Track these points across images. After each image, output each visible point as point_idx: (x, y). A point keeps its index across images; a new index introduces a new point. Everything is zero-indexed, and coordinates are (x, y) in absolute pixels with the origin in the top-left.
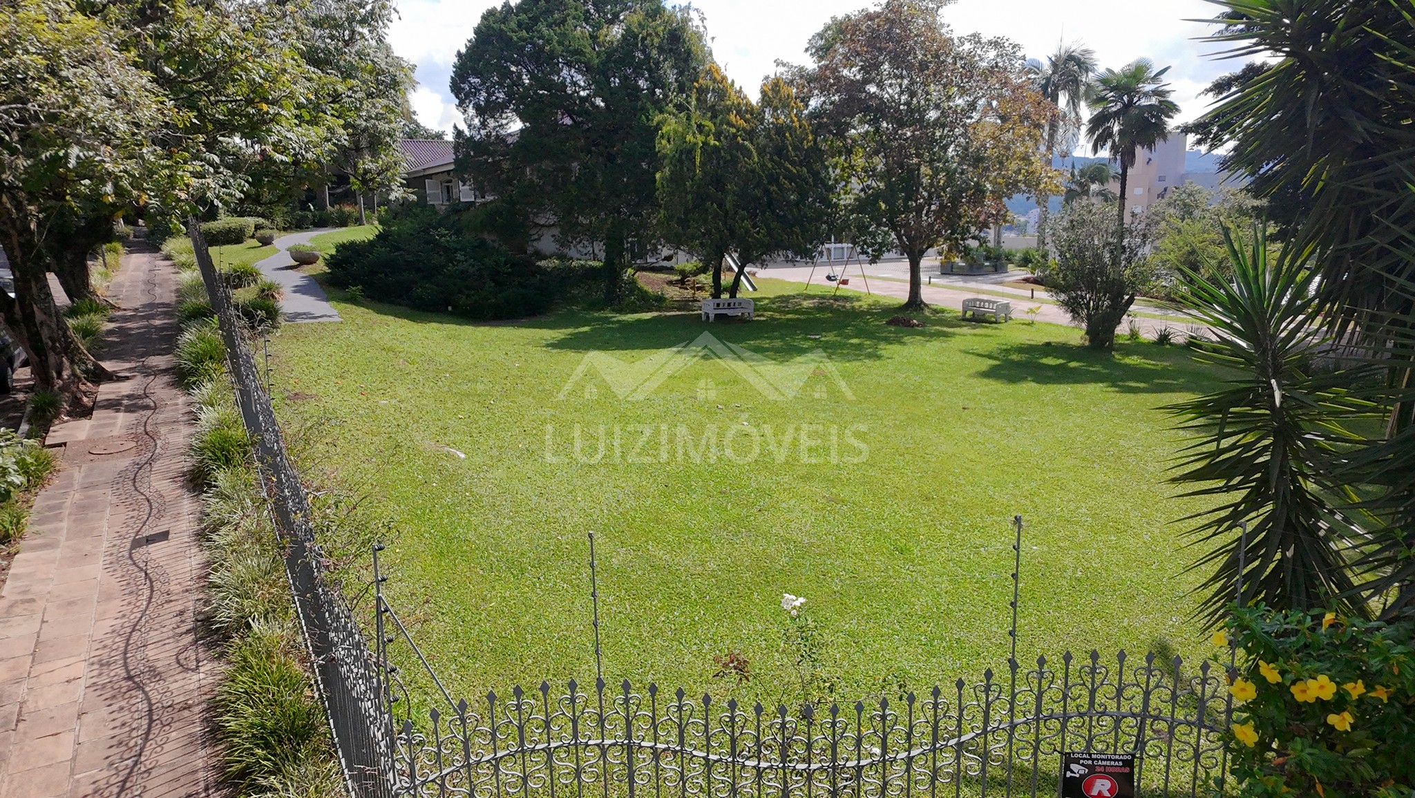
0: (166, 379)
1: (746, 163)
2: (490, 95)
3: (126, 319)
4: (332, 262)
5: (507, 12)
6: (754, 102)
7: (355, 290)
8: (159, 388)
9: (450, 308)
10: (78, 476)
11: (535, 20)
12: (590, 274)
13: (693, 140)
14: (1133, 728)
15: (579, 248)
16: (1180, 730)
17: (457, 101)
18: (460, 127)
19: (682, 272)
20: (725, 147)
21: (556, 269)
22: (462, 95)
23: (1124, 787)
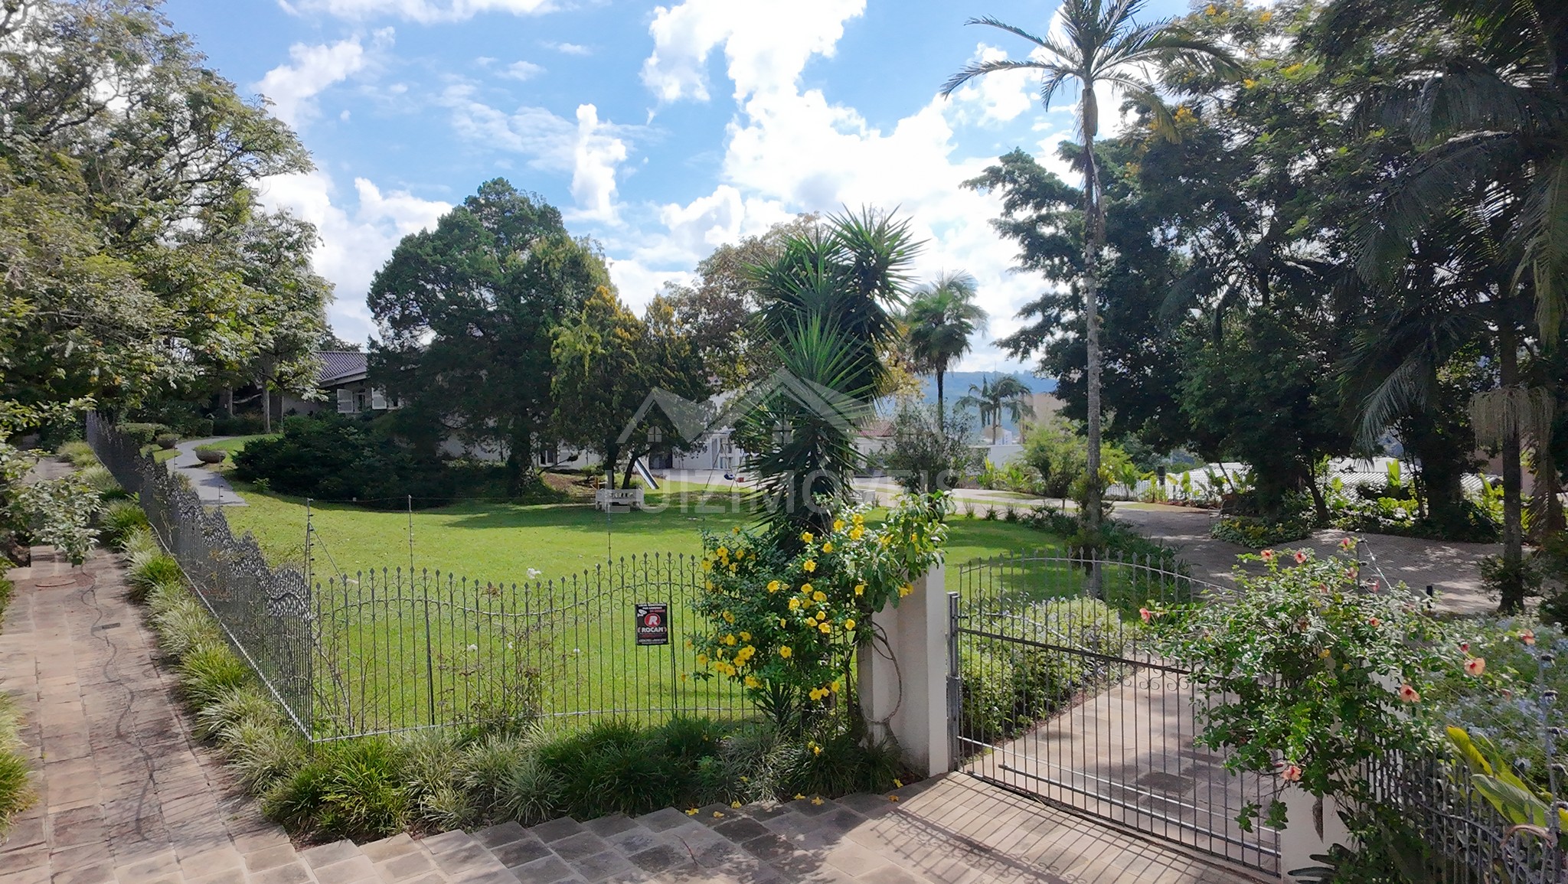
1: (629, 368)
2: (403, 309)
4: (240, 459)
5: (424, 239)
6: (638, 318)
7: (264, 482)
9: (355, 499)
10: (32, 599)
11: (449, 246)
12: (494, 472)
13: (582, 348)
14: (665, 590)
15: (483, 445)
16: (686, 589)
17: (373, 315)
18: (374, 339)
19: (588, 473)
20: (611, 355)
21: (462, 468)
22: (378, 310)
23: (663, 619)
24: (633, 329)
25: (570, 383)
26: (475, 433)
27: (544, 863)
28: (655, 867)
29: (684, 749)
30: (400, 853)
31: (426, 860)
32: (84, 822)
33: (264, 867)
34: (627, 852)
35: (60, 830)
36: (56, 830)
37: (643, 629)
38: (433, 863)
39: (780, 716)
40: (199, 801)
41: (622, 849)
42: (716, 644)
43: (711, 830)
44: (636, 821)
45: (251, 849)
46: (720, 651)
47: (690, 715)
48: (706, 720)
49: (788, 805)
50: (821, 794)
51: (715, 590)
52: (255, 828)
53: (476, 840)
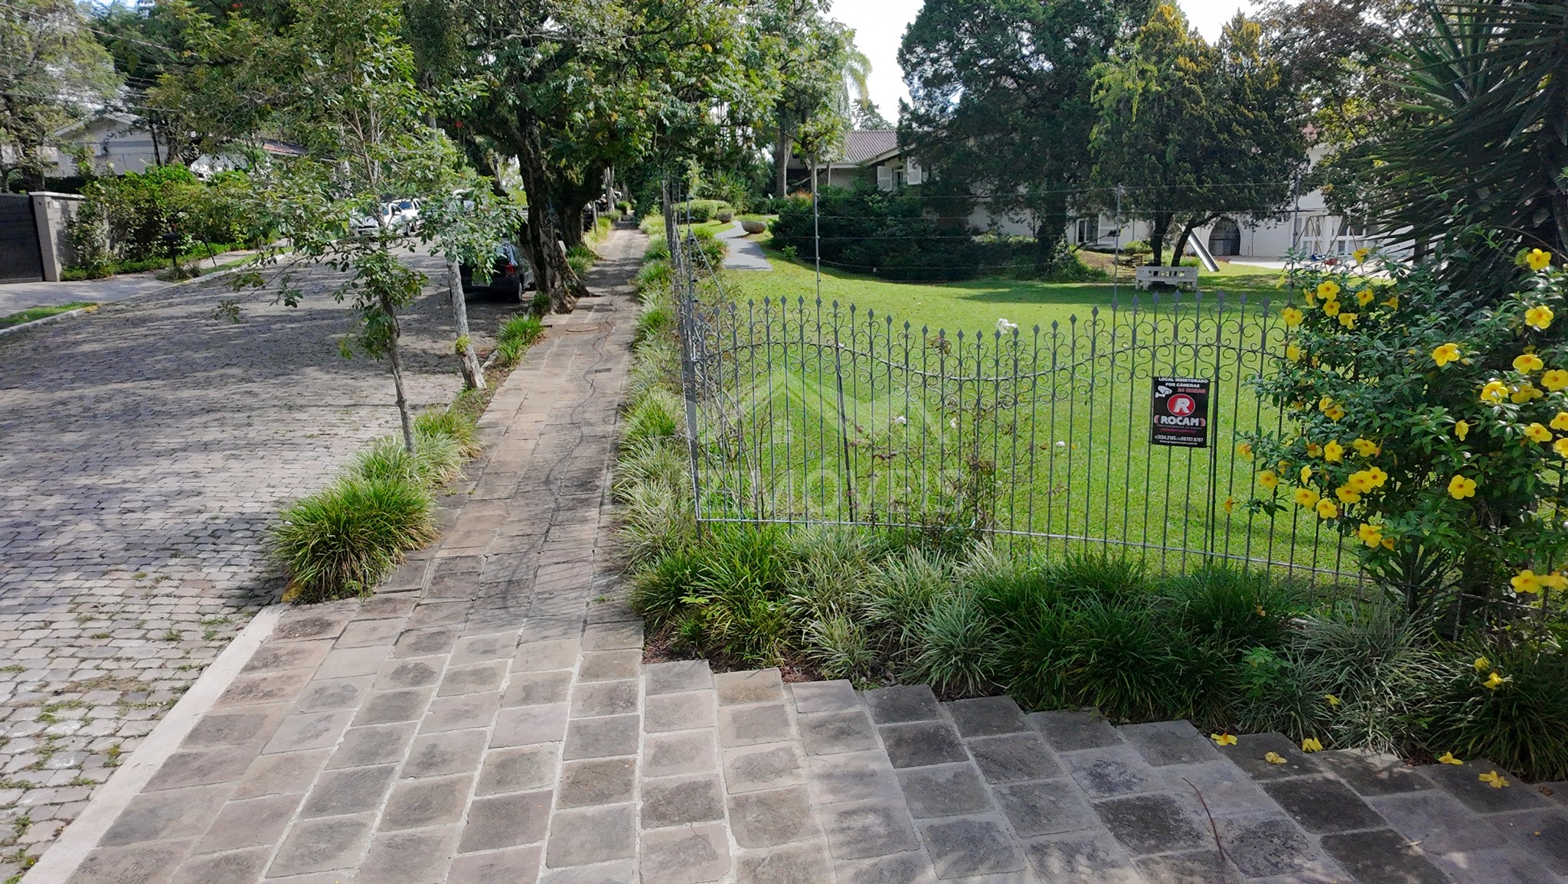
0: (627, 297)
1: (1192, 108)
3: (605, 265)
4: (776, 229)
6: (1210, 43)
7: (791, 249)
8: (620, 302)
9: (875, 269)
10: (557, 341)
12: (1024, 248)
14: (1208, 357)
15: (1011, 215)
16: (1247, 357)
17: (903, 74)
18: (905, 101)
19: (1131, 251)
20: (1169, 94)
21: (991, 243)
22: (909, 68)
23: (1200, 405)
24: (1201, 58)
25: (1114, 133)
26: (1002, 203)
27: (950, 775)
28: (1142, 840)
29: (1218, 625)
30: (758, 699)
31: (786, 723)
32: (462, 574)
33: (597, 676)
34: (1093, 792)
35: (438, 580)
36: (435, 578)
37: (1164, 419)
38: (794, 730)
39: (1414, 595)
40: (576, 571)
41: (1087, 783)
42: (1300, 456)
43: (1258, 787)
44: (1119, 732)
45: (597, 647)
46: (1306, 472)
47: (1234, 565)
48: (1264, 577)
49: (1423, 771)
50: (1503, 766)
51: (1305, 362)
52: (617, 619)
53: (863, 705)
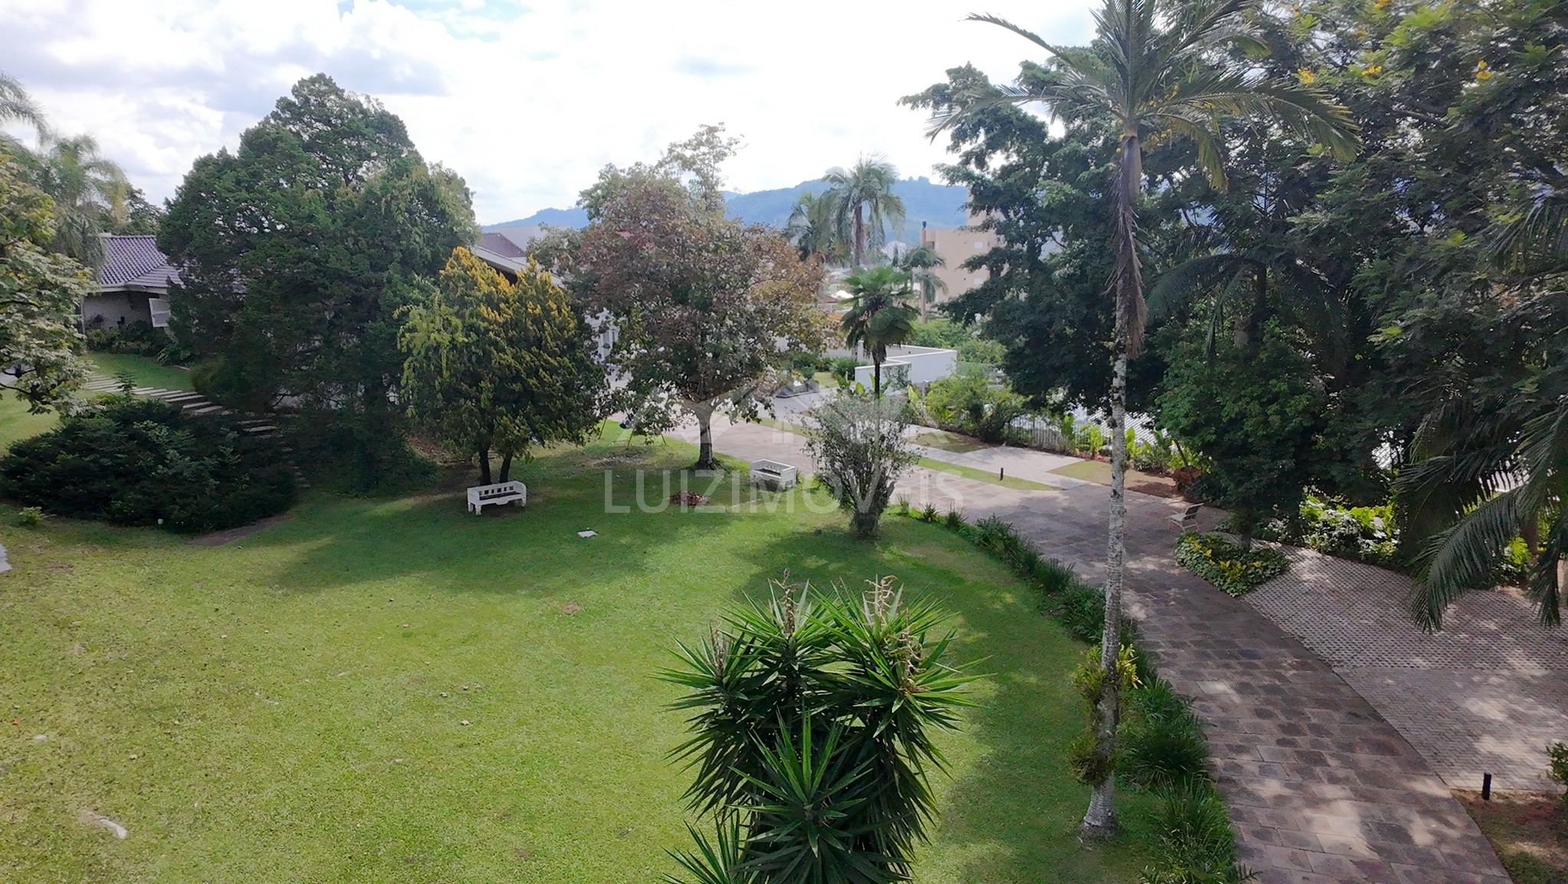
1: (501, 358)
5: (225, 161)
7: (33, 511)
9: (160, 521)
13: (438, 338)
20: (476, 343)
